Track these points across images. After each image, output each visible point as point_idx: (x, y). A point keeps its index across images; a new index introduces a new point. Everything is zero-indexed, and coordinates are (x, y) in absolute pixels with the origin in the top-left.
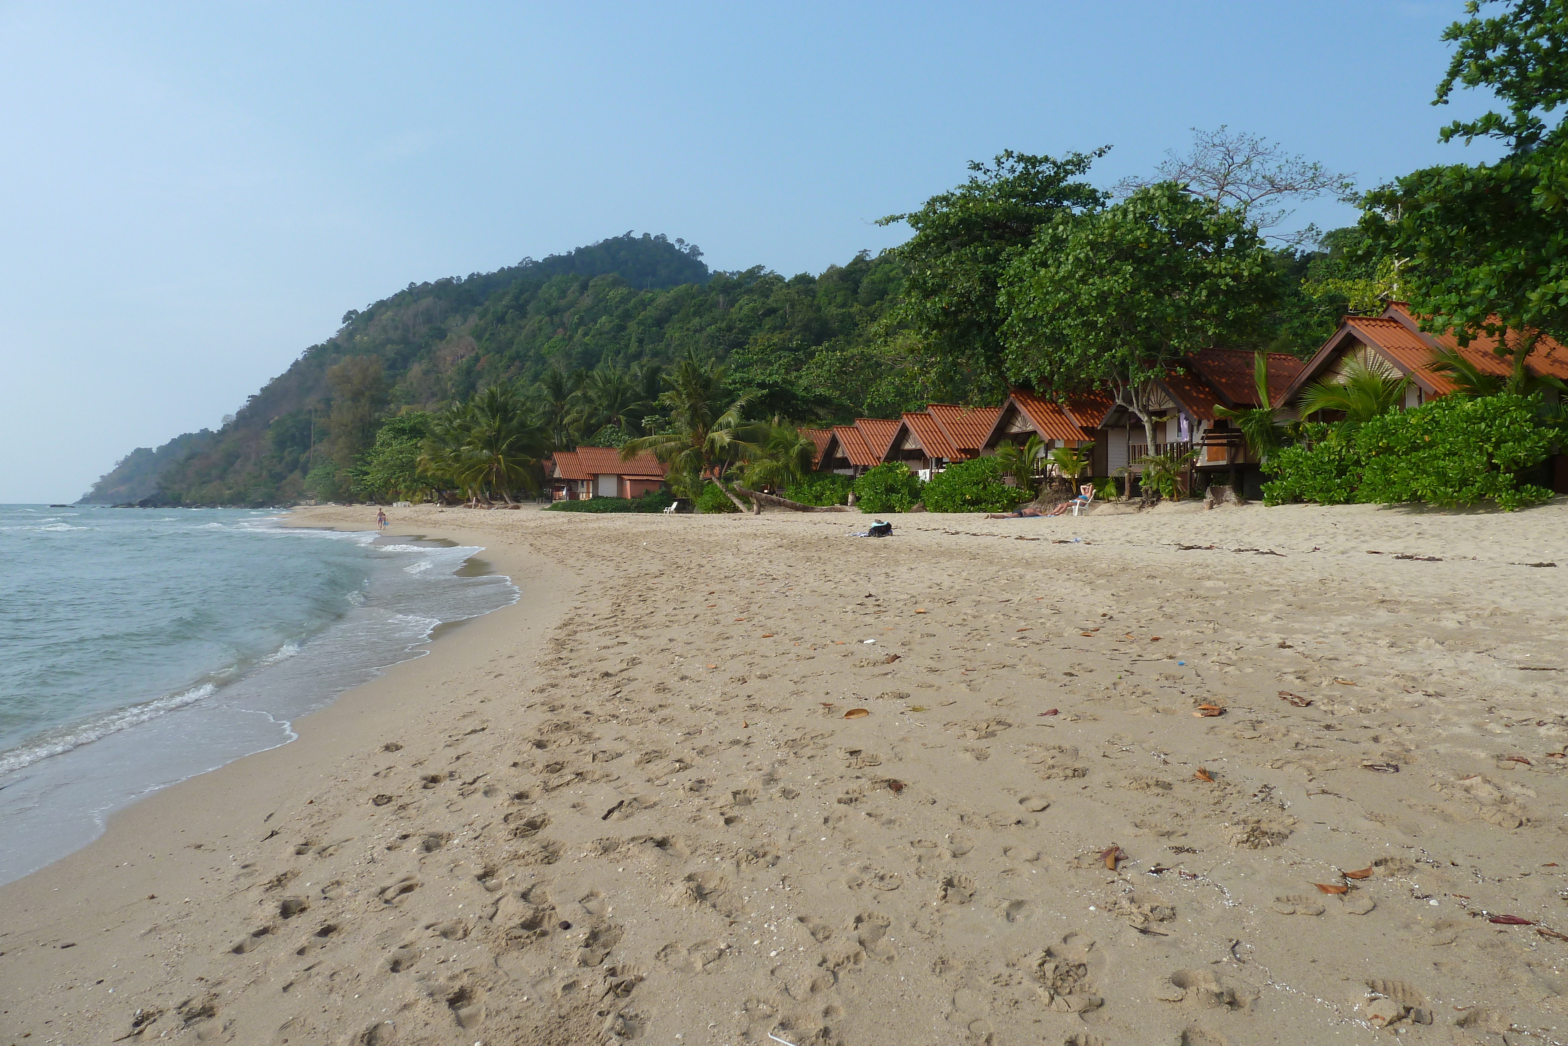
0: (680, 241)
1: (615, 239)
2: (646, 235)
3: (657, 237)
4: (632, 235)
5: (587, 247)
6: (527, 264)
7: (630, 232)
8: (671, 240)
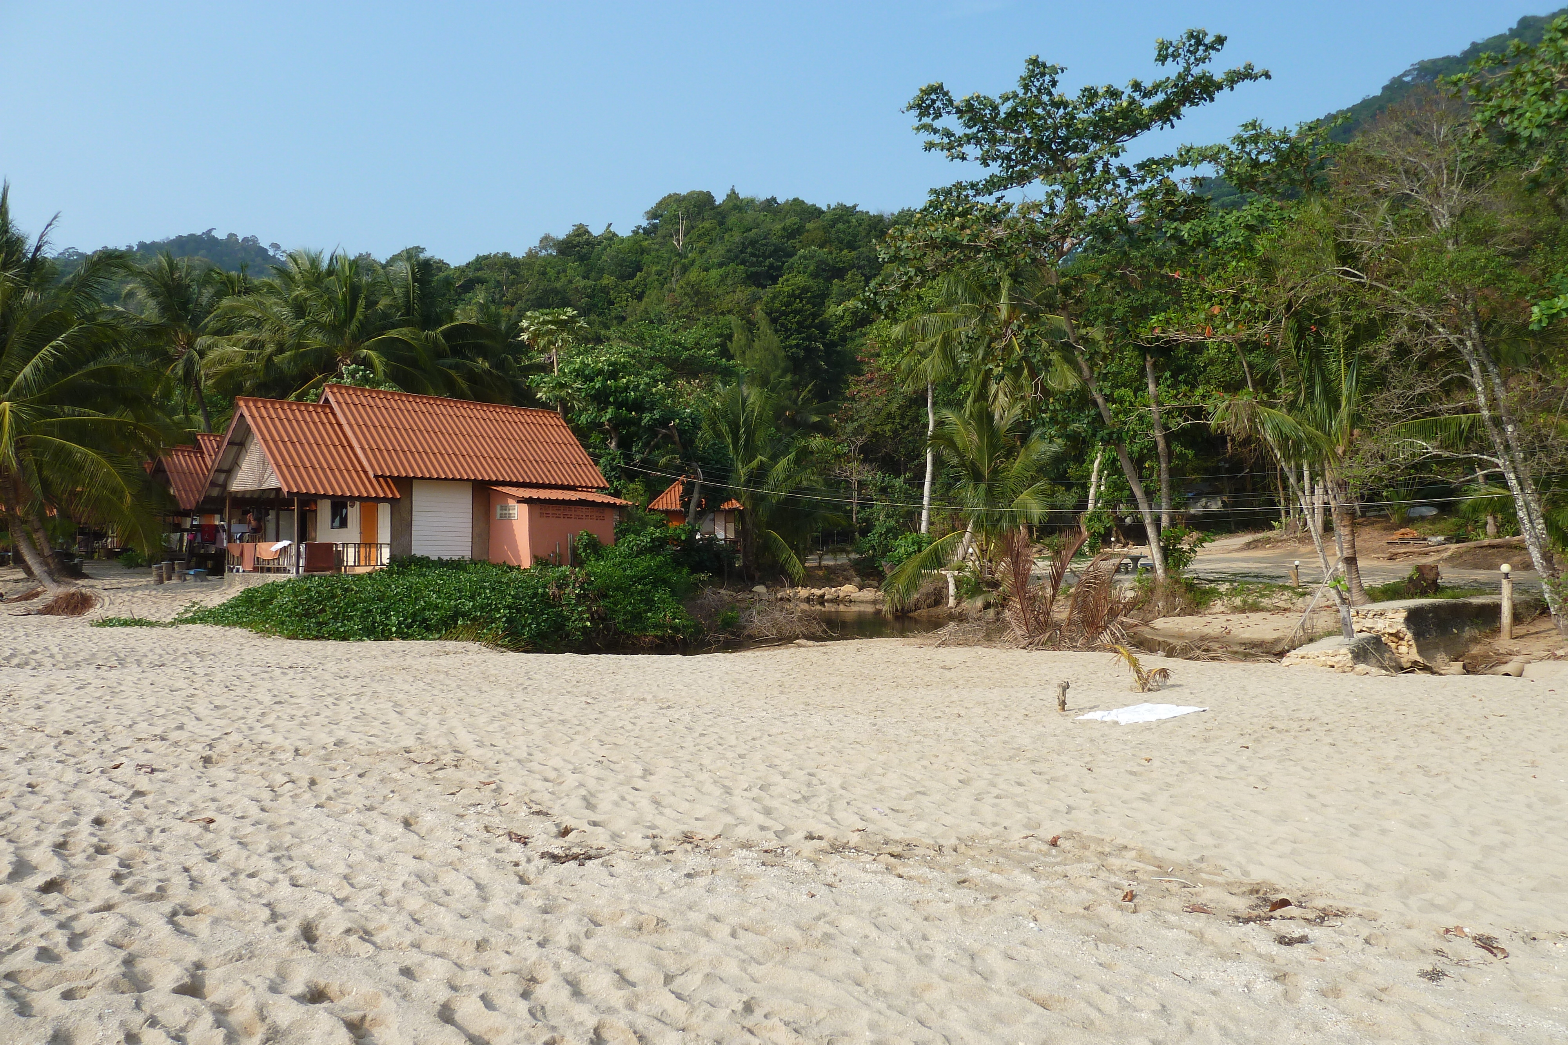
0: (276, 246)
1: (192, 236)
2: (231, 235)
3: (245, 239)
4: (213, 233)
5: (153, 243)
6: (70, 255)
7: (210, 231)
8: (264, 243)
